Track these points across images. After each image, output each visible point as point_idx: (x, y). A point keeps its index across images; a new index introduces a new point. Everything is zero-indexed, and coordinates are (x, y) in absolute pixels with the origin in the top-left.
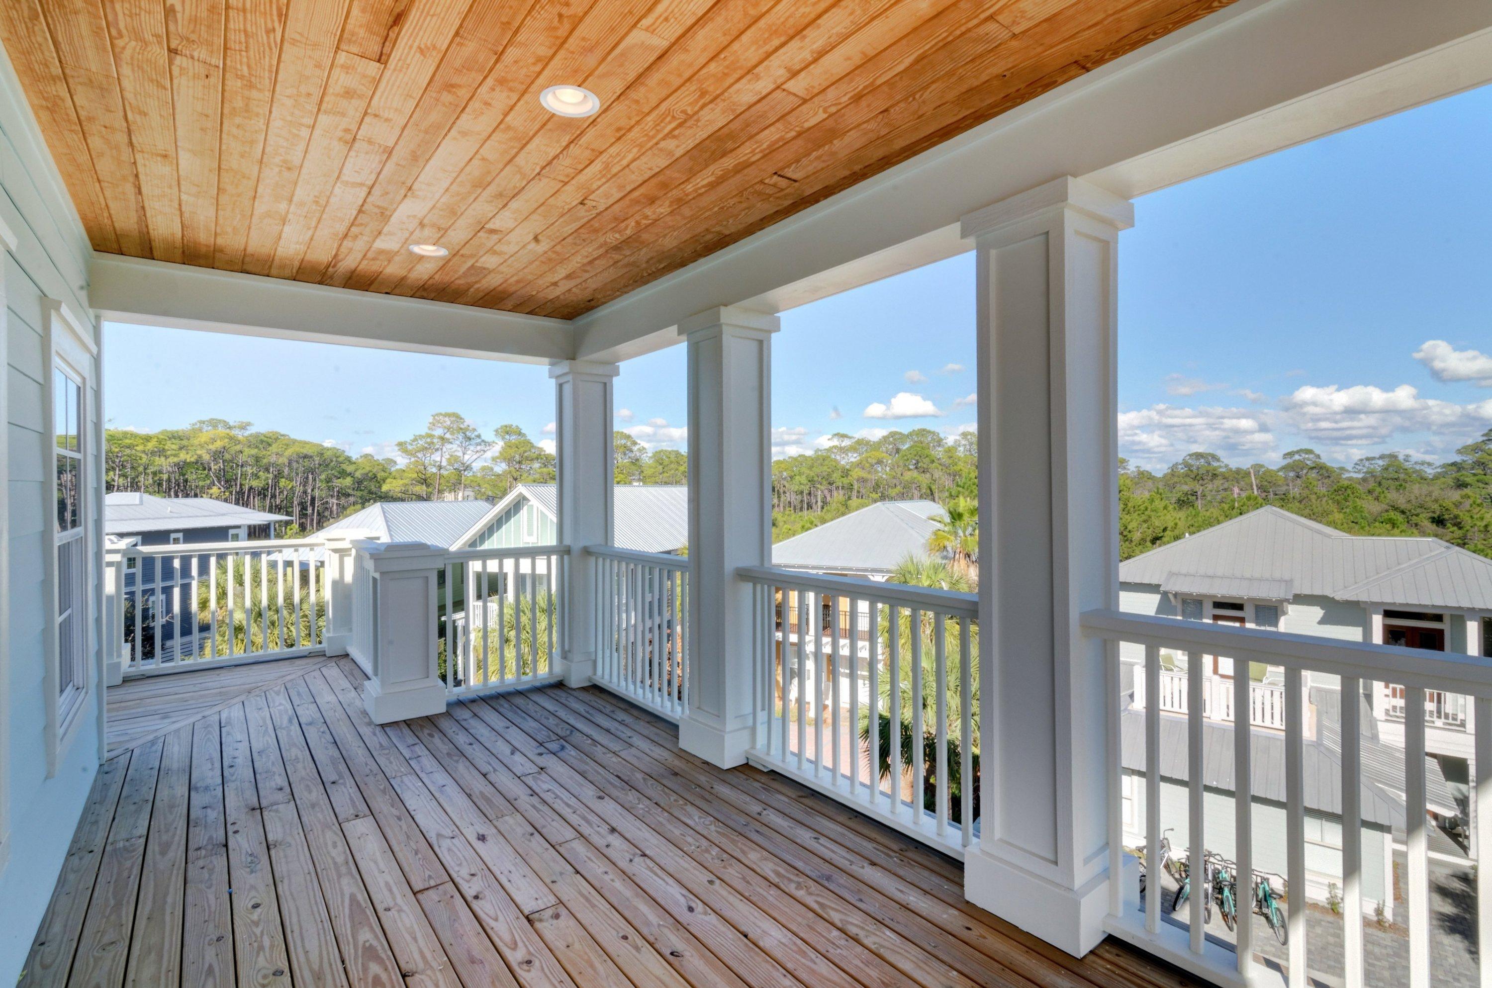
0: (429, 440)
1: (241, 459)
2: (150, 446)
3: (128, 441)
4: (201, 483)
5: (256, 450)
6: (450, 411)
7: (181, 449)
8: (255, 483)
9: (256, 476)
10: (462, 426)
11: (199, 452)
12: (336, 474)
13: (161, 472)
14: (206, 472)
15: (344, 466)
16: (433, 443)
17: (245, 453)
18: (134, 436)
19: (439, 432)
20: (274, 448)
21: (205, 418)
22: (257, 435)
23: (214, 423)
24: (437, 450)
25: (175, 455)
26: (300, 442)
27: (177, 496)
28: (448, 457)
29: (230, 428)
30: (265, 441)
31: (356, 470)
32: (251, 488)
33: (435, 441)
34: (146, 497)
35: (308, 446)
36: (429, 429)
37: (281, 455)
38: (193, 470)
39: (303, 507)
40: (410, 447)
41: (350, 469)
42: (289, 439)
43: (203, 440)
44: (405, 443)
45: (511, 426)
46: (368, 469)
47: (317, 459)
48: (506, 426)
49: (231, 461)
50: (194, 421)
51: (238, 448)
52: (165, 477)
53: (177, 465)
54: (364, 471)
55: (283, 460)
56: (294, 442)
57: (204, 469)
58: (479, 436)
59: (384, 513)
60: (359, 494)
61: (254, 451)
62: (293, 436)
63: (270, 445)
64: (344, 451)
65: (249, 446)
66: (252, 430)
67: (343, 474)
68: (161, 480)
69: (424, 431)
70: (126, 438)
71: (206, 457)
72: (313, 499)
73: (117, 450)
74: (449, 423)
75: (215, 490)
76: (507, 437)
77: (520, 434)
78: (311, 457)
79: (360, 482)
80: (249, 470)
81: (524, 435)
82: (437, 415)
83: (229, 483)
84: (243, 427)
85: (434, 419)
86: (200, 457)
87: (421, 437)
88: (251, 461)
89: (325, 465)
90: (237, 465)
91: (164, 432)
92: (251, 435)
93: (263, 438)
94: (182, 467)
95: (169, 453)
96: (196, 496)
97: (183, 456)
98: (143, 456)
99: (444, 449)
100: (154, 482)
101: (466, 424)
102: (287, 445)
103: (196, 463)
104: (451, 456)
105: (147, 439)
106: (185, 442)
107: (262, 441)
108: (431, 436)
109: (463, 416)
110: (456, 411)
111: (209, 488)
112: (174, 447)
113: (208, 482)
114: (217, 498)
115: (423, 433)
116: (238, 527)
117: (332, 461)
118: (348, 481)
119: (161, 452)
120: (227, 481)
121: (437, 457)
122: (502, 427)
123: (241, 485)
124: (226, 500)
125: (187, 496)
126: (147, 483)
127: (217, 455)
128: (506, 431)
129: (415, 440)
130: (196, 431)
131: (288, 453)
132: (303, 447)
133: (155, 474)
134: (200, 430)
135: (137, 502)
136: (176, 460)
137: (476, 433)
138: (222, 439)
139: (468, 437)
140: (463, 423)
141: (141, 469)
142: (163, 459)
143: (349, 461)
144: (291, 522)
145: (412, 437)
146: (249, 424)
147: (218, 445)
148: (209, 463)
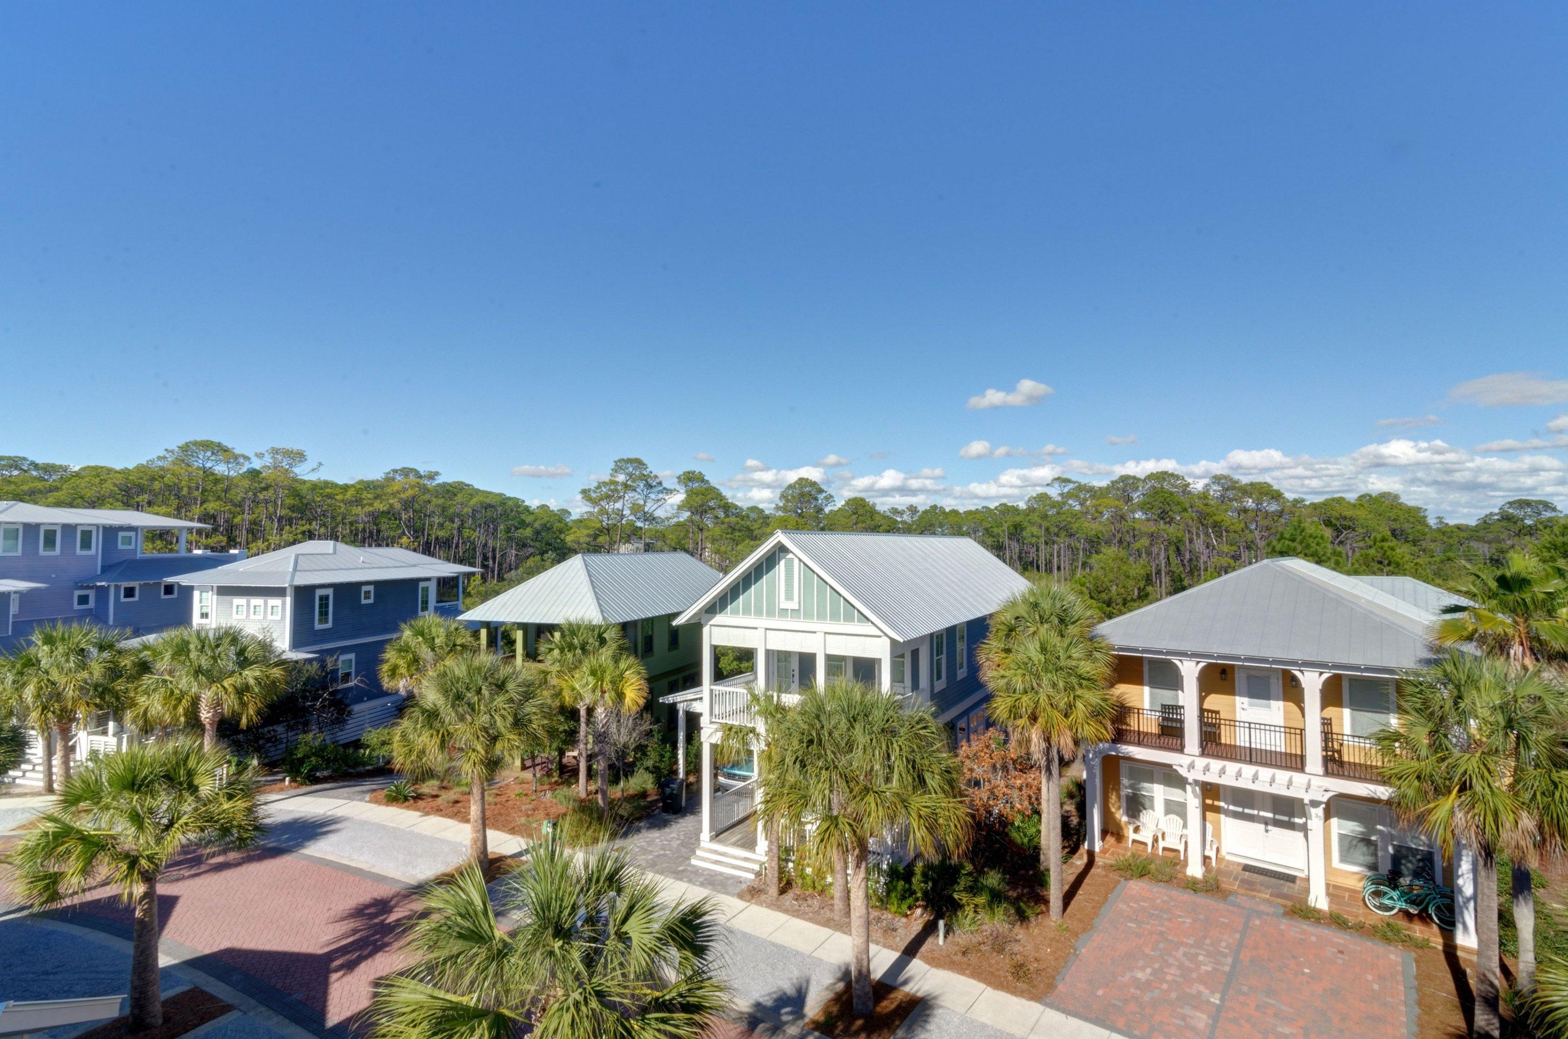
0: (612, 487)
1: (430, 508)
2: (349, 495)
3: (328, 490)
4: (392, 534)
5: (443, 500)
6: (632, 456)
7: (376, 498)
8: (441, 534)
9: (441, 526)
10: (645, 473)
11: (391, 501)
12: (516, 524)
13: (357, 522)
14: (397, 522)
15: (523, 517)
16: (617, 490)
17: (433, 503)
18: (334, 485)
19: (621, 478)
20: (459, 498)
21: (398, 467)
22: (444, 485)
23: (406, 472)
24: (620, 498)
25: (371, 505)
26: (484, 492)
27: (370, 546)
28: (630, 505)
29: (421, 477)
30: (451, 491)
31: (535, 520)
32: (437, 538)
33: (620, 488)
34: (341, 546)
35: (491, 496)
36: (611, 475)
37: (466, 506)
38: (386, 520)
39: (485, 558)
40: (593, 495)
41: (529, 519)
42: (473, 489)
43: (395, 488)
44: (589, 490)
45: (693, 472)
46: (546, 519)
47: (500, 509)
48: (689, 473)
49: (420, 512)
50: (388, 470)
51: (427, 497)
52: (361, 526)
53: (370, 514)
54: (543, 522)
55: (467, 510)
56: (478, 491)
57: (396, 519)
58: (660, 483)
59: (586, 566)
60: (538, 544)
61: (441, 501)
62: (477, 485)
63: (455, 495)
64: (524, 501)
65: (436, 497)
66: (440, 480)
67: (523, 524)
68: (357, 529)
69: (606, 478)
70: (328, 487)
71: (398, 506)
72: (494, 550)
73: (318, 499)
74: (631, 469)
75: (404, 540)
76: (690, 484)
77: (703, 481)
78: (493, 507)
79: (537, 533)
80: (436, 520)
81: (707, 482)
82: (620, 461)
83: (417, 532)
84: (432, 476)
85: (616, 465)
86: (391, 506)
87: (605, 484)
88: (438, 511)
89: (505, 515)
90: (425, 515)
91: (361, 482)
92: (438, 485)
93: (448, 488)
94: (375, 517)
95: (365, 502)
96: (387, 545)
97: (380, 506)
98: (342, 505)
99: (627, 497)
100: (351, 532)
101: (648, 470)
102: (471, 495)
103: (389, 513)
104: (634, 504)
105: (346, 488)
106: (379, 491)
107: (448, 491)
108: (615, 483)
109: (645, 462)
110: (638, 457)
111: (400, 537)
112: (370, 496)
113: (400, 531)
114: (407, 548)
115: (607, 480)
116: (428, 579)
117: (512, 511)
118: (528, 532)
119: (358, 502)
120: (415, 531)
121: (618, 505)
122: (684, 473)
123: (429, 535)
124: (415, 550)
125: (380, 545)
126: (344, 532)
127: (408, 504)
128: (689, 478)
129: (598, 487)
130: (389, 479)
131: (474, 501)
132: (487, 497)
133: (351, 524)
134: (393, 479)
135: (331, 551)
136: (371, 509)
137: (658, 480)
138: (412, 487)
139: (651, 484)
140: (645, 469)
141: (339, 518)
142: (360, 508)
143: (528, 511)
144: (473, 574)
145: (596, 484)
146: (437, 474)
147: (410, 493)
148: (399, 514)
